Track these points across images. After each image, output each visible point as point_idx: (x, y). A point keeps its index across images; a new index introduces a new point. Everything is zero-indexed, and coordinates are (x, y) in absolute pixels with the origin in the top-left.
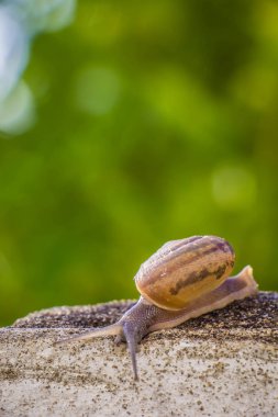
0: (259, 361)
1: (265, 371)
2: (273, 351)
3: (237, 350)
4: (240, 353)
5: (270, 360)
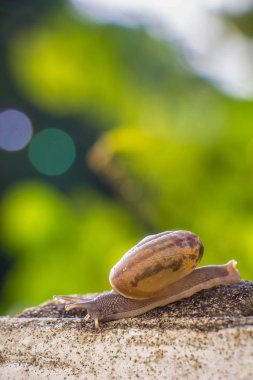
0: (192, 348)
1: (196, 357)
2: (203, 340)
3: (174, 339)
4: (177, 341)
5: (200, 347)
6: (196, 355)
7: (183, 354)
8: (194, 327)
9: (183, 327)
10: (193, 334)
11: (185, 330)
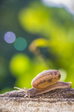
0: (48, 108)
1: (49, 111)
2: (51, 105)
4: (43, 106)
5: (50, 108)
6: (49, 110)
7: (45, 110)
8: (49, 101)
9: (45, 101)
10: (48, 103)
11: (46, 102)
